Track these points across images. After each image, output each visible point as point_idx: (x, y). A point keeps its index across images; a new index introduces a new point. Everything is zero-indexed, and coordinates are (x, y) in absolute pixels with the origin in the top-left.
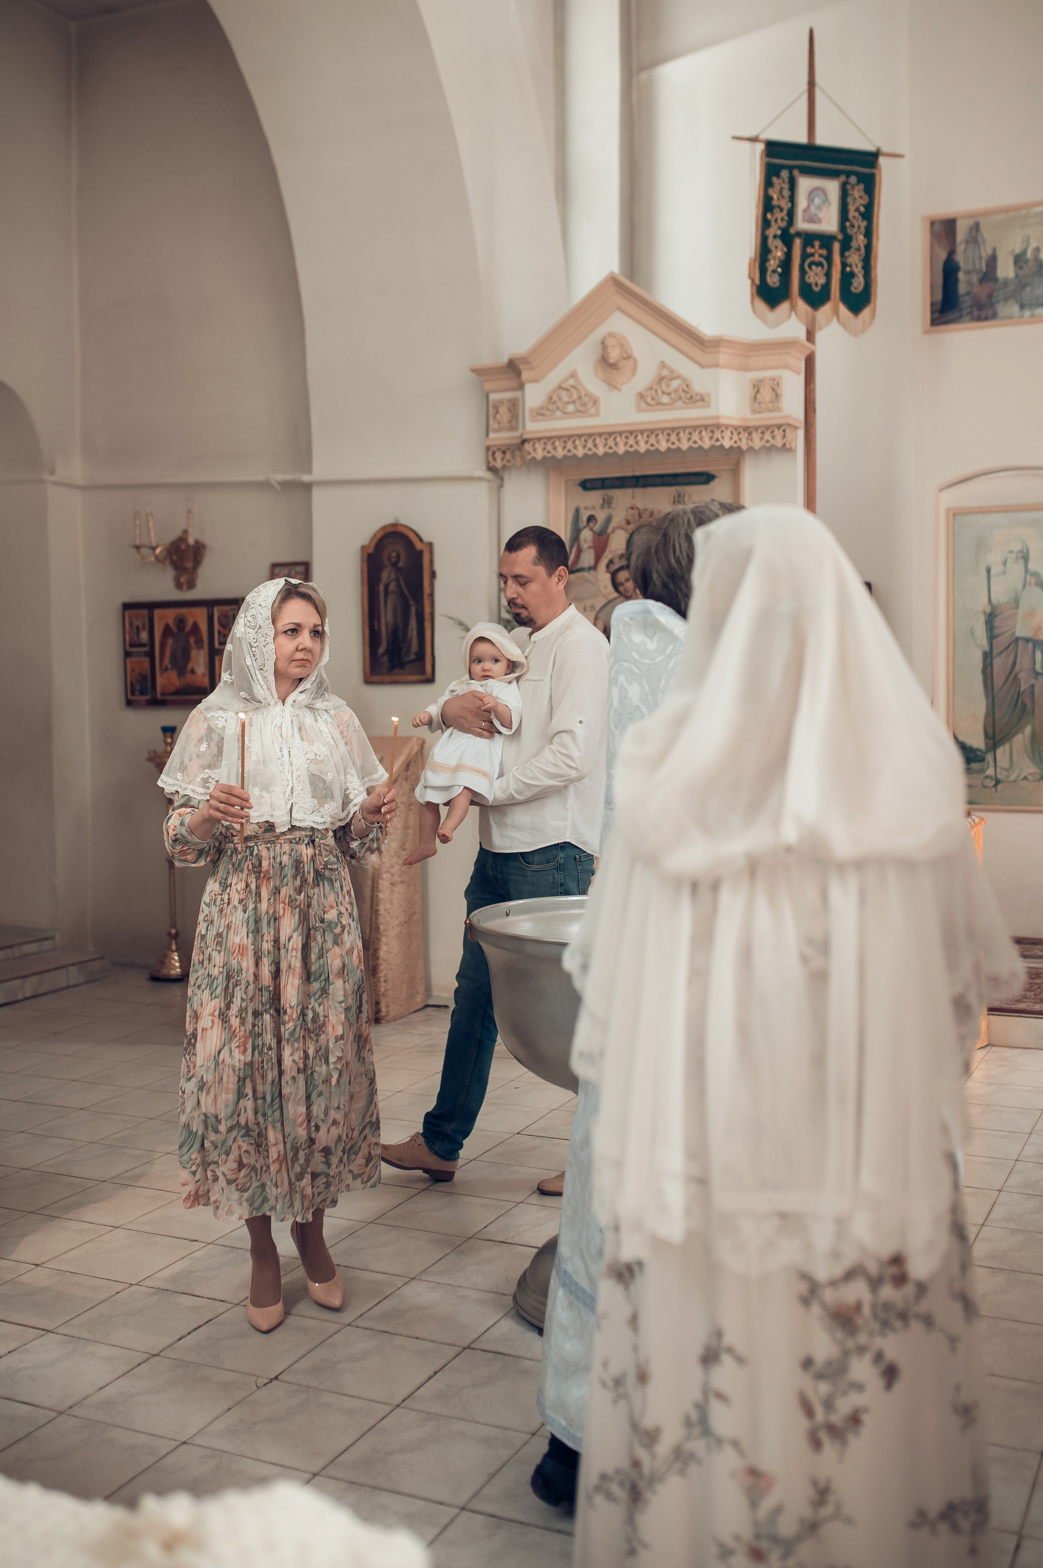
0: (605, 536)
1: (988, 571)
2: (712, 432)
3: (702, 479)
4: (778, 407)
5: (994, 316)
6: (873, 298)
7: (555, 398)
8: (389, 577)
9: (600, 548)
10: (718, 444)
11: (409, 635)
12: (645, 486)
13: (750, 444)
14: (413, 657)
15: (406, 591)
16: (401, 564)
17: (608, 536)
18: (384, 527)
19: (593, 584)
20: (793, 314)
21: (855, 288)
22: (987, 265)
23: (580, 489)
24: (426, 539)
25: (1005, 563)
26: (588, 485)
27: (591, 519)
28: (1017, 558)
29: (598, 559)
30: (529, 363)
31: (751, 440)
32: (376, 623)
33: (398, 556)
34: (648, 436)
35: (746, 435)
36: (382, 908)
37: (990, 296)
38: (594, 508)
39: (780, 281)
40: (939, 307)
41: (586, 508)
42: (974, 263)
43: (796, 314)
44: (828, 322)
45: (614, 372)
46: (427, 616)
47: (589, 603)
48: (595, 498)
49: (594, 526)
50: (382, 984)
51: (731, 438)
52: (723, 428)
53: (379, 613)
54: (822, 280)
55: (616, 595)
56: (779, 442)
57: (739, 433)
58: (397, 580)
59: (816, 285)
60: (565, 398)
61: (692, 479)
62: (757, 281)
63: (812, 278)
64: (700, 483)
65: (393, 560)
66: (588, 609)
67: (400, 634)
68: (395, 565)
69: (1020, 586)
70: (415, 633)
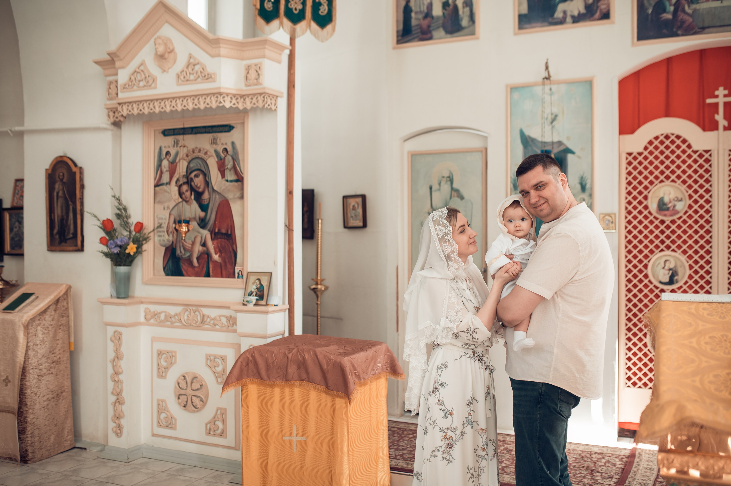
0: (175, 164)
1: (431, 188)
2: (217, 97)
3: (226, 129)
4: (259, 83)
5: (431, 38)
6: (334, 18)
7: (133, 78)
8: (59, 187)
9: (172, 172)
10: (221, 105)
11: (69, 223)
12: (196, 133)
13: (245, 106)
14: (71, 236)
15: (67, 196)
16: (65, 180)
17: (177, 163)
18: (56, 158)
19: (168, 193)
20: (281, 28)
21: (322, 12)
22: (427, 8)
23: (162, 135)
24: (80, 164)
25: (440, 184)
26: (166, 133)
27: (168, 153)
28: (447, 181)
29: (171, 178)
30: (118, 56)
31: (245, 103)
32: (53, 215)
33: (63, 175)
34: (183, 101)
35: (242, 100)
36: (28, 391)
37: (429, 26)
38: (169, 147)
39: (273, 7)
40: (401, 33)
41: (165, 147)
42: (420, 7)
43: (283, 27)
44: (303, 33)
45: (164, 61)
46: (78, 212)
47: (166, 205)
48: (170, 140)
49: (169, 158)
50: (29, 439)
51: (231, 102)
52: (224, 95)
53: (54, 210)
54: (300, 7)
55: (180, 200)
56: (260, 104)
57: (237, 99)
58: (63, 190)
59: (296, 9)
60: (139, 78)
61: (221, 129)
62: (258, 6)
63: (292, 6)
64: (225, 132)
65: (61, 177)
66: (166, 208)
67: (65, 222)
68: (62, 180)
69: (448, 197)
70: (72, 221)
